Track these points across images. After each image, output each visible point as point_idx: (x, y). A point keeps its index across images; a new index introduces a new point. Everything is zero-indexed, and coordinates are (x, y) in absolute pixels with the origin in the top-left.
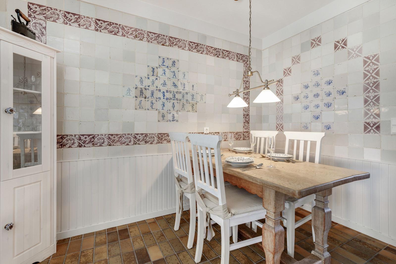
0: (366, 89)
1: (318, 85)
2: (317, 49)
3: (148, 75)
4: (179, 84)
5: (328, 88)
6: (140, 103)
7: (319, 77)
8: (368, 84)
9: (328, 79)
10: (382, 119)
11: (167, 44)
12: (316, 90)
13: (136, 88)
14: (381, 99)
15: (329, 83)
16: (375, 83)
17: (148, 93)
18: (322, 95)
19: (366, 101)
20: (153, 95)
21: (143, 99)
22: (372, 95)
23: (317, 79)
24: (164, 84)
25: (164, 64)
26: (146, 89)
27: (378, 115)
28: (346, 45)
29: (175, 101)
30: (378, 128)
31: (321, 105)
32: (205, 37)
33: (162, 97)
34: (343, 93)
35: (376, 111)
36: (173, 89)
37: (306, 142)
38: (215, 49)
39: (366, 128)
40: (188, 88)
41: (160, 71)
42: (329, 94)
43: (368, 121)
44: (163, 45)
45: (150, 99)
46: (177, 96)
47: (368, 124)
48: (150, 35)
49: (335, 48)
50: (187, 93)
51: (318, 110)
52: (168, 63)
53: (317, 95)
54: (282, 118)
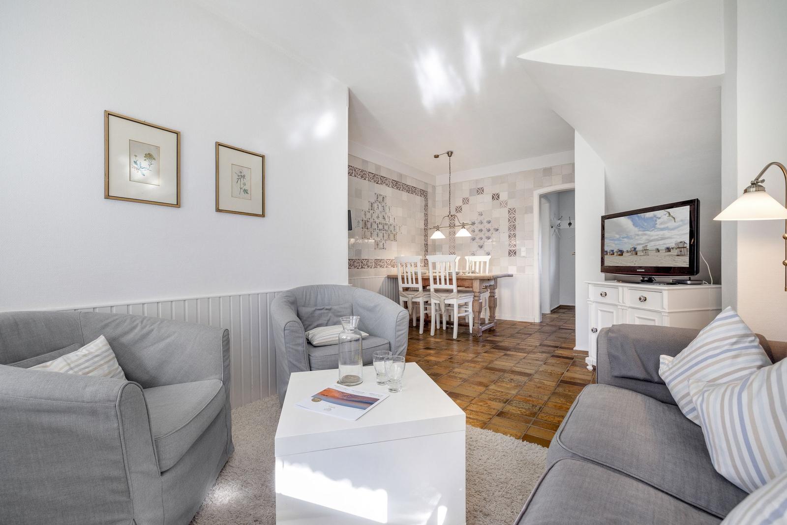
0: (509, 229)
1: (481, 223)
2: (480, 196)
3: (369, 209)
4: (386, 217)
5: (488, 226)
6: (365, 233)
7: (483, 217)
8: (510, 226)
9: (488, 219)
10: (517, 248)
11: (379, 182)
12: (481, 227)
13: (363, 220)
14: (517, 235)
15: (489, 222)
16: (514, 225)
17: (369, 225)
18: (485, 230)
19: (509, 236)
20: (371, 226)
21: (366, 230)
22: (512, 233)
23: (481, 218)
24: (378, 217)
25: (378, 200)
26: (368, 221)
27: (515, 245)
28: (499, 198)
29: (384, 232)
30: (515, 253)
31: (484, 237)
32: (401, 175)
33: (377, 229)
34: (497, 230)
35: (514, 243)
36: (383, 222)
37: (480, 262)
38: (408, 186)
39: (509, 253)
40: (392, 221)
41: (375, 205)
42: (489, 230)
43: (511, 249)
44: (377, 183)
45: (370, 230)
46: (386, 227)
47: (511, 251)
48: (370, 174)
49: (493, 198)
50: (391, 225)
51: (482, 242)
52: (380, 199)
53: (481, 231)
54: (454, 247)
